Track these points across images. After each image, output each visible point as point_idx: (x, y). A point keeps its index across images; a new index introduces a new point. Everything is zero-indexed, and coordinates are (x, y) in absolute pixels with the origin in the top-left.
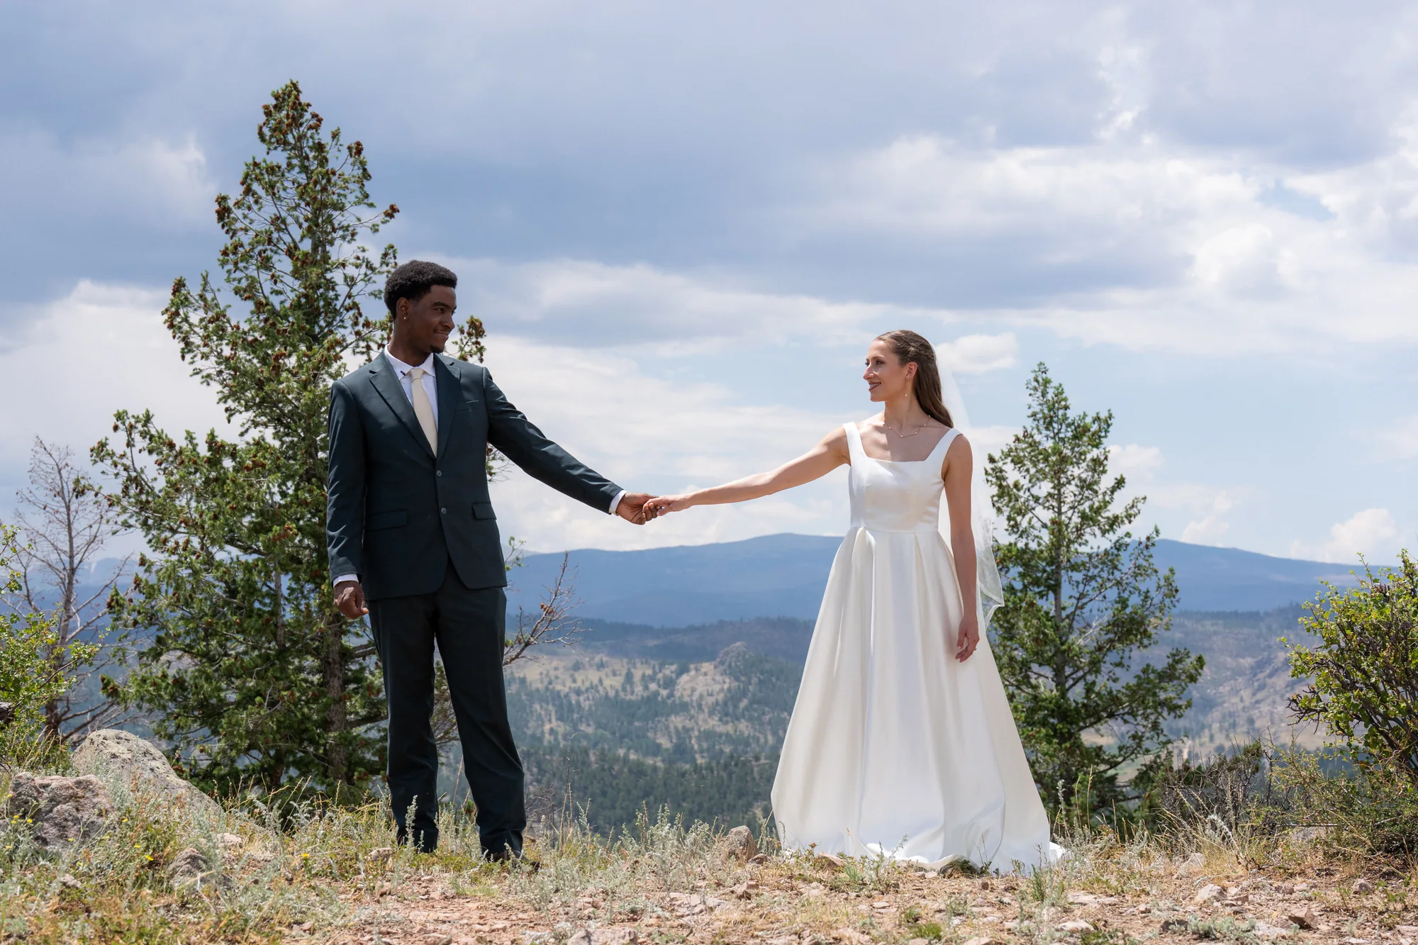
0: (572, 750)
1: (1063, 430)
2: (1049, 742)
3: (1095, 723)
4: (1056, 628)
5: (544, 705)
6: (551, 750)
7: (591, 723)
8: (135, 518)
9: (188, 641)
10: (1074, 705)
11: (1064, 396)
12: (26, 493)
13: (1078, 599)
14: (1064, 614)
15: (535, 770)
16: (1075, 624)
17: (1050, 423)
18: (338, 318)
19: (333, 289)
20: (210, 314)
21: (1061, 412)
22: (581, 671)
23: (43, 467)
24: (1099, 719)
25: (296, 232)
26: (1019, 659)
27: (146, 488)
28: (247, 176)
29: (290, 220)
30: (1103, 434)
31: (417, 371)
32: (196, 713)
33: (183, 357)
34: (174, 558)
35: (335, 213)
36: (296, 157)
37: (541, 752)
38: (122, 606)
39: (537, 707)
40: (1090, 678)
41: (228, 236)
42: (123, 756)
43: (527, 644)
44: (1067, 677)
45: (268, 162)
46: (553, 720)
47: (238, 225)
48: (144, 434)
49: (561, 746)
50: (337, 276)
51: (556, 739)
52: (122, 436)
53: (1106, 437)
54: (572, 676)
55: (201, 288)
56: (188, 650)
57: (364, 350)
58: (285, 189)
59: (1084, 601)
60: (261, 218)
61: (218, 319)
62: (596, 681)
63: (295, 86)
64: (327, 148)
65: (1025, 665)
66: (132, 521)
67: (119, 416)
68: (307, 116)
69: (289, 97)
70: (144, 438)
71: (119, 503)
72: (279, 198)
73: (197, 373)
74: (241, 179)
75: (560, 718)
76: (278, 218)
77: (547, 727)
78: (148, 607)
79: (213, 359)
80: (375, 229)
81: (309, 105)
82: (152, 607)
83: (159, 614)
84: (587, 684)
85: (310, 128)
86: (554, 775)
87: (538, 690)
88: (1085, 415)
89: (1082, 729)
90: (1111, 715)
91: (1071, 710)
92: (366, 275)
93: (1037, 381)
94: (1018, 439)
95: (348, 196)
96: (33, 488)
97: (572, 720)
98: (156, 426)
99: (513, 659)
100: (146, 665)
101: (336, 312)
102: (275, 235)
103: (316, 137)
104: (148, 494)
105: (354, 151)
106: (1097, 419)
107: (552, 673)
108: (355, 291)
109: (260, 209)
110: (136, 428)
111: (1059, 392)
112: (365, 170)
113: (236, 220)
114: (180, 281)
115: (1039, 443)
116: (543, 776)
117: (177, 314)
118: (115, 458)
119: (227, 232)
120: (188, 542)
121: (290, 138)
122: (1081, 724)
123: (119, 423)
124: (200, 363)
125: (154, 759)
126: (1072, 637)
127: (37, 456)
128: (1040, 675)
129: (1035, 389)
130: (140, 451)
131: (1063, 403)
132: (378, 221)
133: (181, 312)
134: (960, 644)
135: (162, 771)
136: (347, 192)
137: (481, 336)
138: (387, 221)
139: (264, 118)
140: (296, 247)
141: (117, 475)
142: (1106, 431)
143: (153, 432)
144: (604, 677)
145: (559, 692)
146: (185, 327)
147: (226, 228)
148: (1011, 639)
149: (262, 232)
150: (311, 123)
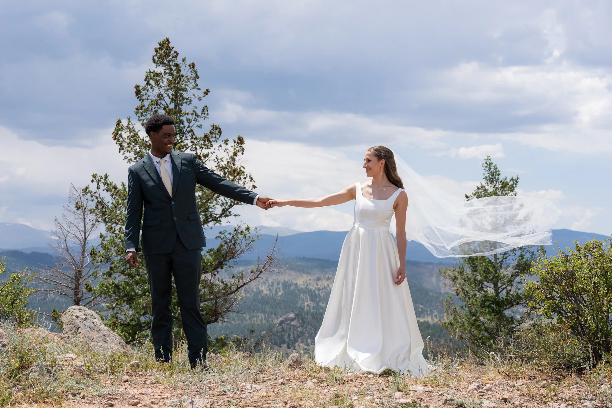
0: (316, 314)
1: (497, 184)
2: (490, 315)
3: (511, 307)
4: (494, 267)
5: (305, 295)
6: (307, 313)
7: (324, 302)
8: (101, 218)
9: (122, 269)
10: (502, 299)
11: (498, 170)
12: (67, 206)
13: (504, 255)
14: (498, 261)
15: (301, 321)
16: (503, 265)
17: (492, 181)
18: (185, 136)
19: (183, 124)
20: (132, 134)
21: (497, 177)
22: (320, 281)
23: (74, 196)
24: (513, 305)
25: (168, 100)
26: (479, 279)
27: (105, 206)
28: (147, 77)
29: (165, 95)
30: (515, 186)
31: (162, 161)
32: (125, 299)
33: (120, 152)
34: (114, 235)
35: (184, 93)
36: (168, 69)
37: (303, 314)
38: (96, 254)
39: (302, 295)
40: (509, 288)
41: (140, 102)
42: (81, 317)
43: (261, 272)
44: (499, 288)
45: (156, 71)
46: (309, 301)
47: (144, 97)
48: (105, 184)
49: (312, 312)
50: (184, 118)
51: (310, 309)
52: (95, 184)
53: (516, 187)
54: (316, 283)
55: (127, 123)
56: (123, 272)
57: (194, 149)
58: (163, 83)
59: (506, 256)
60: (153, 94)
61: (135, 136)
62: (326, 285)
63: (168, 40)
64: (180, 65)
65: (481, 282)
66: (100, 219)
67: (94, 176)
68: (173, 52)
69: (165, 44)
70: (105, 185)
71: (94, 212)
72: (160, 86)
73: (126, 158)
74: (144, 78)
75: (311, 300)
76: (160, 95)
77: (306, 304)
78: (107, 255)
79: (132, 153)
80: (200, 99)
81: (173, 48)
82: (108, 255)
83: (111, 258)
84: (323, 286)
85: (173, 57)
86: (309, 323)
87: (302, 288)
88: (506, 178)
89: (505, 309)
90: (518, 304)
91: (500, 302)
92: (195, 118)
93: (486, 163)
94: (478, 188)
95: (189, 85)
96: (70, 204)
97: (316, 301)
98: (110, 180)
99: (255, 278)
100: (106, 279)
101: (184, 133)
102: (159, 101)
103: (176, 61)
104: (105, 208)
105: (191, 66)
106: (512, 180)
107: (308, 281)
108: (191, 125)
109: (153, 91)
110: (101, 181)
111: (496, 168)
112: (196, 74)
113: (143, 95)
114: (119, 120)
115: (488, 189)
116: (304, 324)
117: (117, 134)
118: (92, 194)
119: (140, 100)
120: (121, 228)
121: (165, 61)
122: (505, 307)
123: (94, 179)
124: (127, 154)
125: (95, 318)
126: (502, 271)
127: (71, 191)
128: (487, 287)
129: (486, 167)
130: (103, 190)
131: (498, 173)
132: (201, 96)
133: (119, 132)
134: (398, 278)
135: (98, 323)
136: (189, 83)
137: (243, 144)
138: (205, 96)
139: (155, 53)
140: (168, 107)
141: (93, 200)
142: (516, 185)
143: (108, 182)
144: (329, 284)
145: (311, 290)
146: (121, 139)
147: (139, 99)
148: (476, 271)
149: (154, 100)
150: (174, 55)
